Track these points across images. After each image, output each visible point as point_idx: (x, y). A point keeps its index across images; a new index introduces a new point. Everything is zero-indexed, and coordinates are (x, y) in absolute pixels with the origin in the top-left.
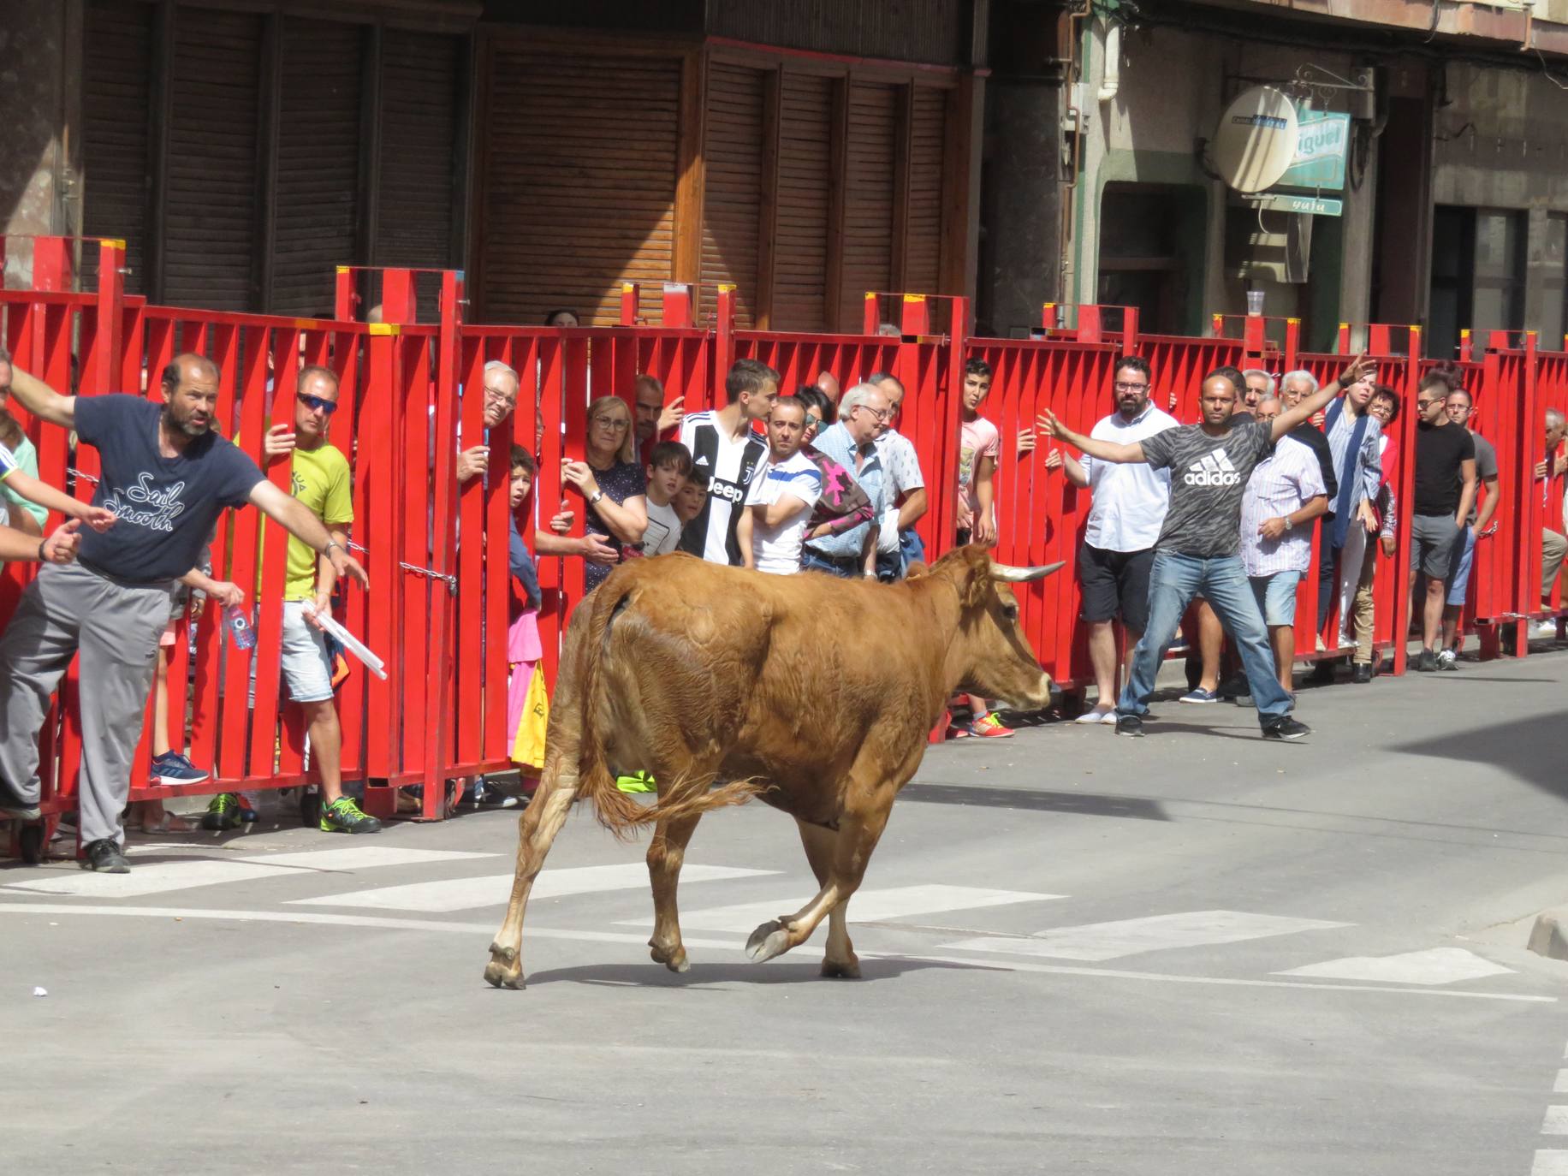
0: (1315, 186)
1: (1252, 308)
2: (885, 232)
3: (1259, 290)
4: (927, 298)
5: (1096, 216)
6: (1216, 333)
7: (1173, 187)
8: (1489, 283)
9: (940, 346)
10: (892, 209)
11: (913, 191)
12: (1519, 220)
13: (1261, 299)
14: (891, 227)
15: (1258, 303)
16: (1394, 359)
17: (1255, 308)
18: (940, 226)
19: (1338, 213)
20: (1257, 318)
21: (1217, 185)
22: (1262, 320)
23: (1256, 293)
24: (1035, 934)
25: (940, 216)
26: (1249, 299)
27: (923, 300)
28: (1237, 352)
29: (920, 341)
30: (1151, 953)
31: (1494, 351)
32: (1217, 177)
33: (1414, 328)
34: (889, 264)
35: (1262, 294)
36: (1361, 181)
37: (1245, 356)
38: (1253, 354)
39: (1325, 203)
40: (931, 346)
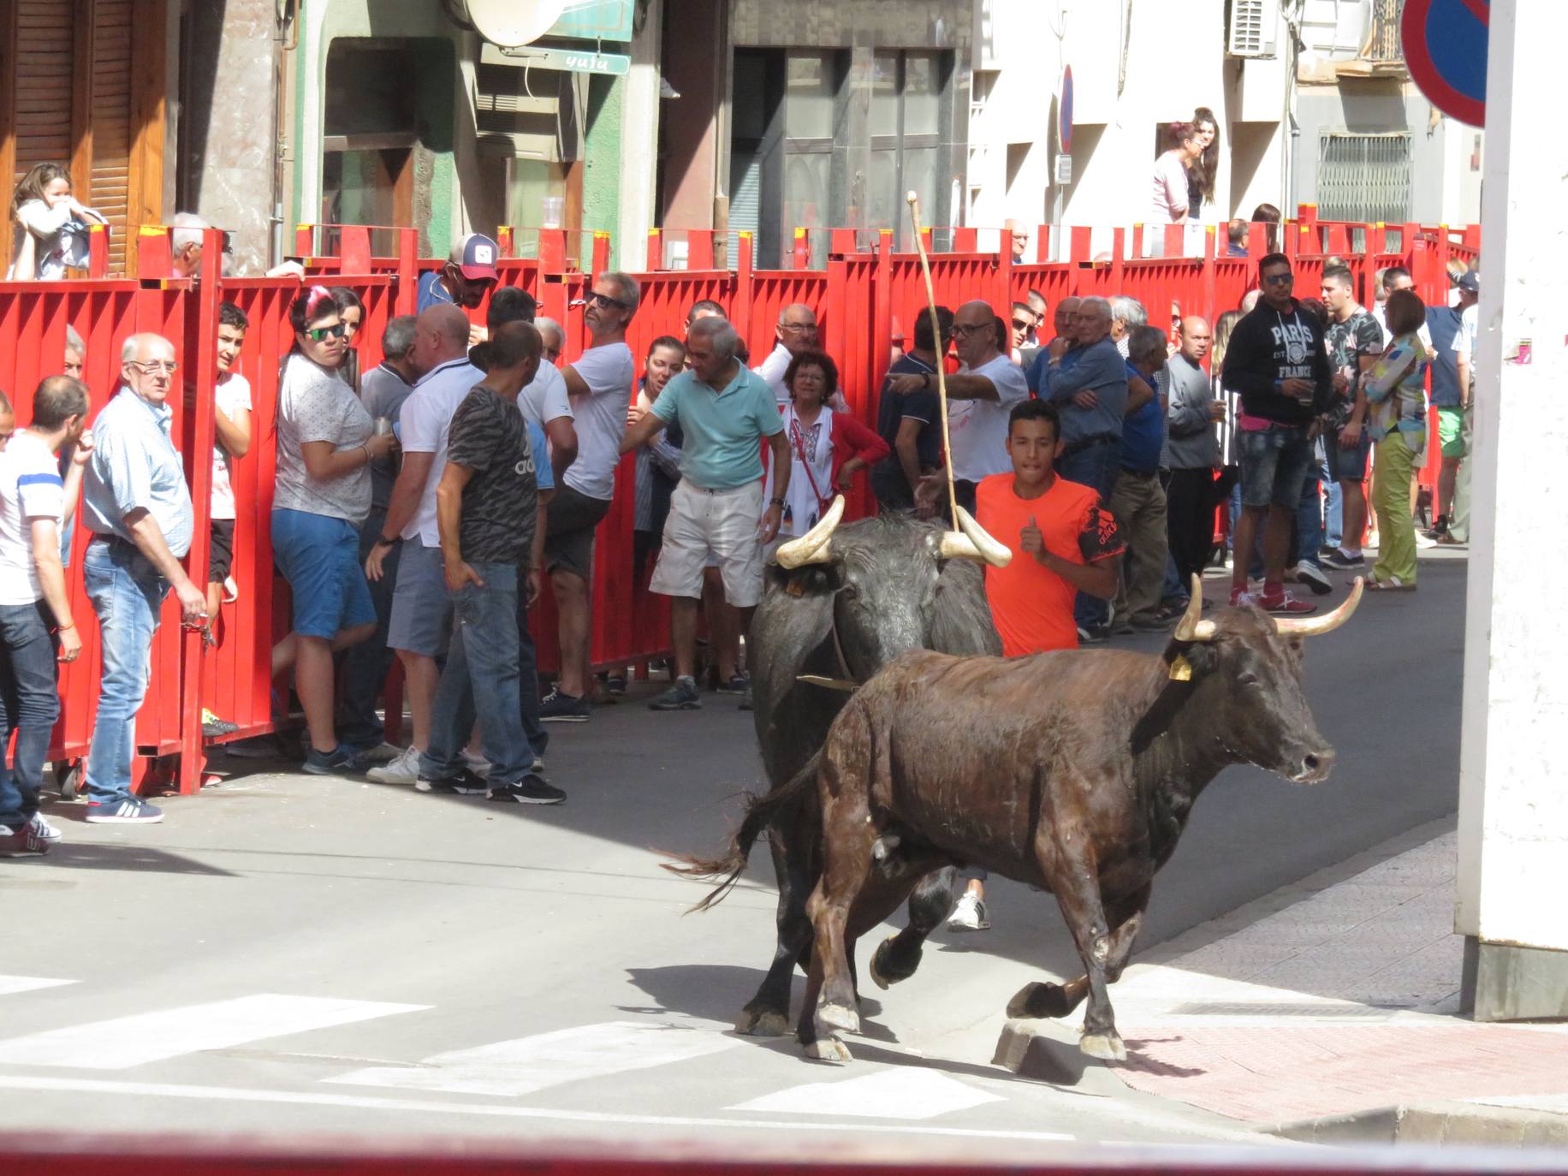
0: (596, 38)
1: (548, 217)
2: (63, 117)
5: (319, 83)
7: (412, 40)
8: (806, 149)
9: (187, 291)
10: (71, 87)
11: (97, 62)
12: (837, 61)
13: (559, 207)
14: (70, 110)
15: (555, 211)
16: (719, 274)
17: (551, 220)
18: (128, 105)
20: (555, 231)
22: (562, 234)
23: (553, 199)
24: (425, 1061)
26: (545, 207)
28: (530, 275)
29: (164, 286)
30: (573, 1084)
31: (839, 257)
32: (468, 27)
33: (744, 234)
34: (68, 157)
37: (541, 280)
38: (553, 279)
39: (608, 60)
40: (177, 292)
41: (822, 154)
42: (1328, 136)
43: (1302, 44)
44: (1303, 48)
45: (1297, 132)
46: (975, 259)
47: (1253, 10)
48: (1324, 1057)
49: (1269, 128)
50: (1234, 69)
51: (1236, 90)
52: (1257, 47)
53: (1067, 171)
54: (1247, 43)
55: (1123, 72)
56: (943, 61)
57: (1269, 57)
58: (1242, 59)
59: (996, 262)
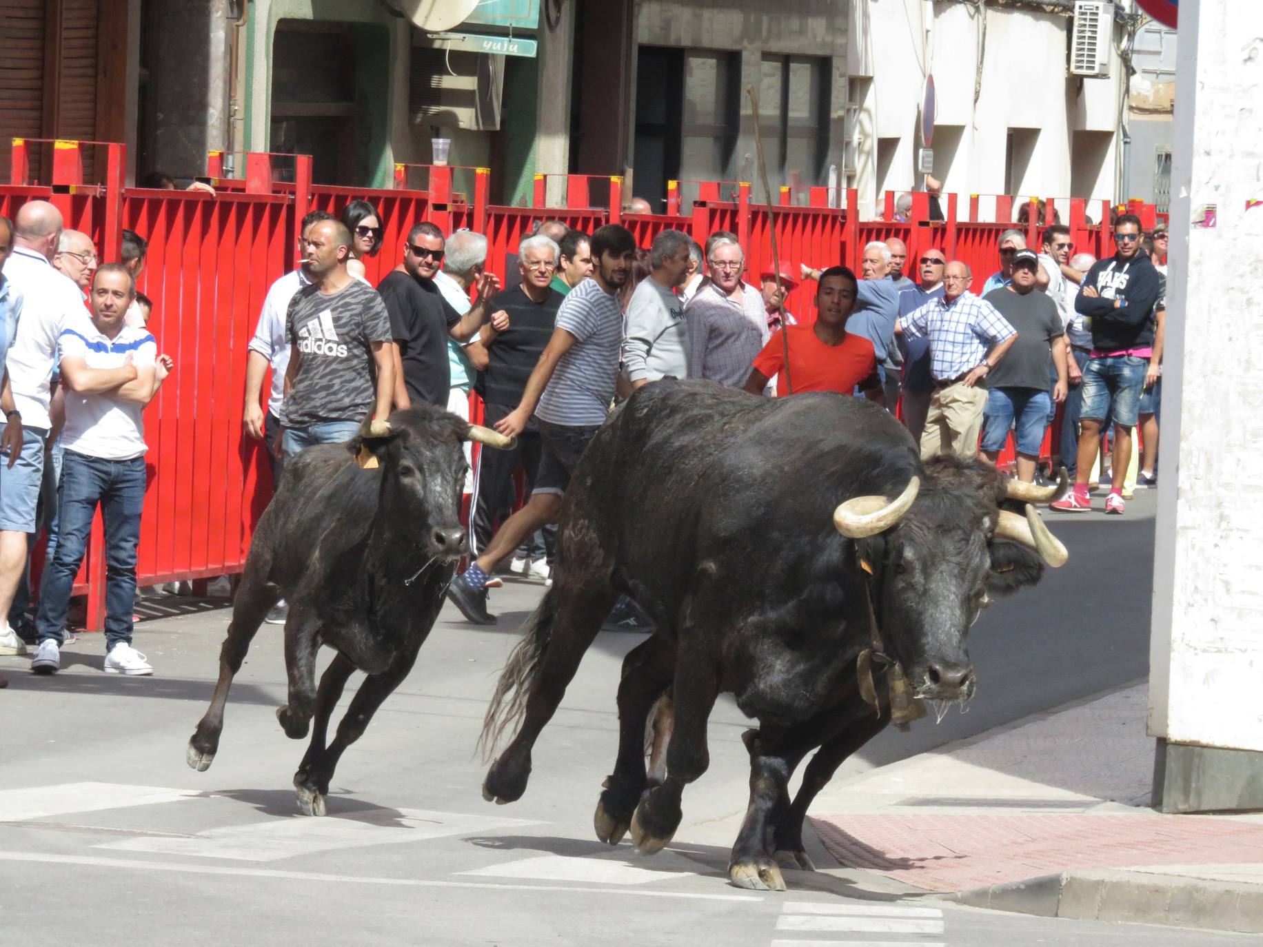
0: (508, 25)
1: (437, 156)
2: (35, 74)
3: (444, 138)
4: (80, 145)
5: (267, 56)
6: (397, 184)
7: (352, 25)
8: (700, 131)
9: (94, 197)
10: (43, 49)
11: (65, 29)
12: (730, 62)
13: (447, 147)
14: (42, 69)
15: (444, 151)
16: (593, 212)
17: (441, 157)
18: (95, 66)
19: (533, 54)
20: (442, 167)
21: (400, 21)
22: (448, 170)
23: (441, 141)
24: (199, 834)
25: (96, 56)
26: (434, 147)
27: (75, 147)
28: (421, 204)
29: (73, 191)
30: (323, 853)
31: (703, 204)
32: (400, 14)
33: (615, 179)
34: (40, 109)
35: (448, 141)
36: (558, 19)
37: (430, 209)
38: (440, 207)
39: (517, 43)
40: (85, 198)
41: (716, 138)
42: (1164, 154)
43: (1132, 68)
44: (1134, 72)
45: (1128, 140)
46: (825, 213)
47: (1090, 38)
48: (1021, 840)
49: (1102, 138)
50: (1075, 86)
51: (1076, 103)
52: (1093, 68)
53: (929, 162)
54: (1085, 65)
55: (979, 83)
56: (823, 67)
57: (1103, 76)
58: (1081, 78)
59: (844, 217)
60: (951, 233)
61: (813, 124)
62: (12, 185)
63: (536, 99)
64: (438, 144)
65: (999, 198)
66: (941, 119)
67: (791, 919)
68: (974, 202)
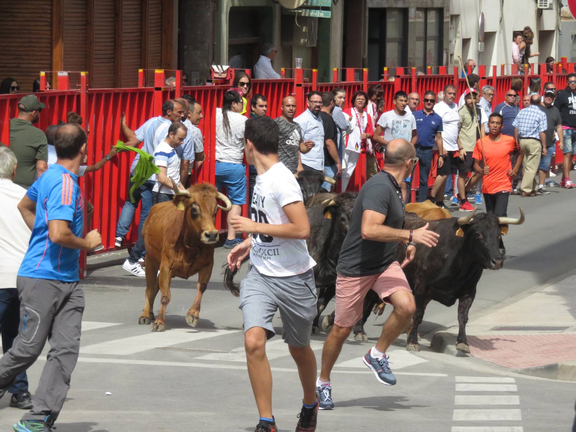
0: (320, 5)
1: (297, 65)
2: (138, 34)
3: (300, 57)
4: (165, 71)
5: (226, 22)
6: (282, 76)
7: (259, 8)
9: (171, 91)
10: (141, 24)
11: (150, 16)
12: (405, 12)
13: (301, 62)
14: (141, 32)
15: (300, 63)
16: (357, 83)
17: (299, 65)
18: (162, 30)
19: (329, 17)
20: (299, 69)
21: (277, 5)
22: (302, 71)
23: (299, 59)
24: (232, 351)
25: (161, 26)
26: (296, 61)
27: (163, 72)
28: (292, 84)
29: (162, 90)
30: (280, 359)
31: (399, 77)
32: (277, 3)
33: (365, 70)
35: (302, 59)
36: (337, 1)
37: (295, 86)
38: (299, 85)
39: (324, 13)
40: (167, 92)
41: (399, 43)
42: (574, 35)
43: (562, 4)
44: (562, 6)
45: (560, 33)
46: (446, 77)
48: (539, 345)
49: (551, 32)
50: (540, 13)
51: (540, 20)
52: (546, 6)
53: (483, 47)
54: (543, 5)
55: (502, 14)
56: (440, 11)
57: (550, 8)
58: (542, 10)
59: (453, 78)
60: (494, 82)
61: (437, 35)
62: (139, 88)
63: (329, 32)
64: (298, 60)
65: (512, 65)
66: (488, 29)
67: (461, 385)
68: (503, 67)
